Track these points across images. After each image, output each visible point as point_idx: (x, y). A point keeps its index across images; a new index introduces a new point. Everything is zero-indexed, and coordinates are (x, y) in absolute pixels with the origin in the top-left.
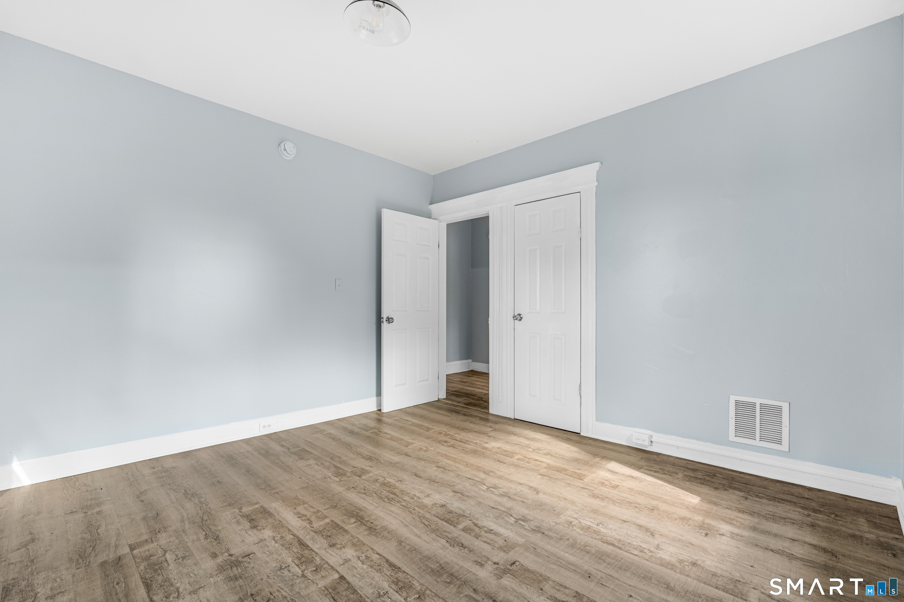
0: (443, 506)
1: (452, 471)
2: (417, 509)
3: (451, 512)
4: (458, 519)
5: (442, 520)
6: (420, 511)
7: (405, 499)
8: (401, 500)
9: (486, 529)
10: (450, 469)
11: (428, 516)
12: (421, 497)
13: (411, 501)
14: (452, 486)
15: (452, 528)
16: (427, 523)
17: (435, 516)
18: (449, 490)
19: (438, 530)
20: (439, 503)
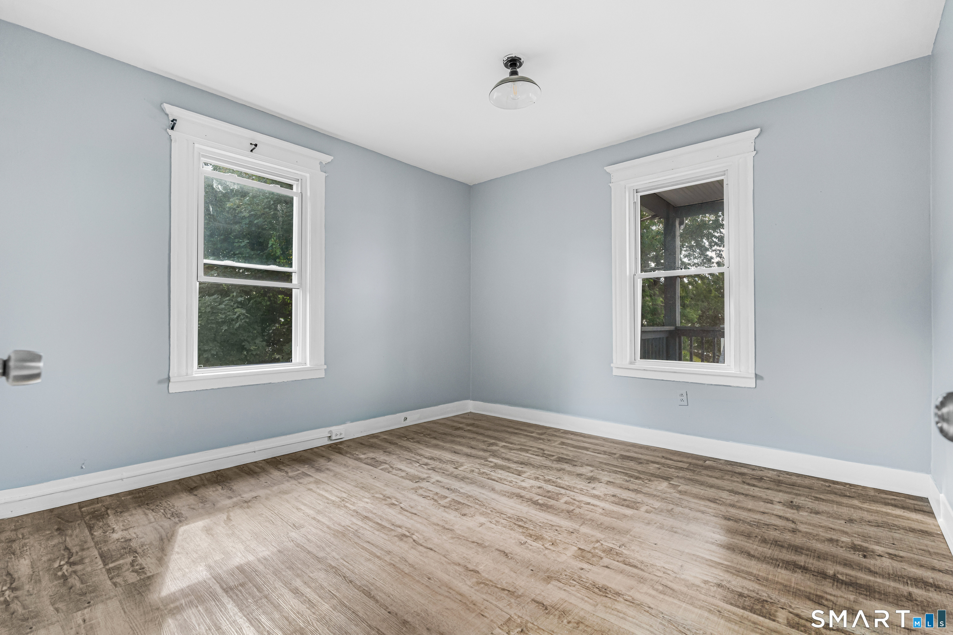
0: (464, 515)
1: (453, 563)
2: (490, 512)
3: (456, 510)
4: (451, 504)
5: (464, 504)
6: (485, 510)
7: (504, 520)
8: (507, 519)
9: (429, 498)
10: (457, 568)
11: (477, 506)
12: (489, 523)
13: (497, 519)
14: (454, 538)
15: (456, 498)
16: (477, 501)
17: (471, 507)
18: (459, 532)
19: (467, 497)
20: (468, 517)
